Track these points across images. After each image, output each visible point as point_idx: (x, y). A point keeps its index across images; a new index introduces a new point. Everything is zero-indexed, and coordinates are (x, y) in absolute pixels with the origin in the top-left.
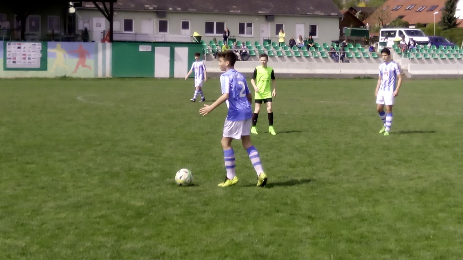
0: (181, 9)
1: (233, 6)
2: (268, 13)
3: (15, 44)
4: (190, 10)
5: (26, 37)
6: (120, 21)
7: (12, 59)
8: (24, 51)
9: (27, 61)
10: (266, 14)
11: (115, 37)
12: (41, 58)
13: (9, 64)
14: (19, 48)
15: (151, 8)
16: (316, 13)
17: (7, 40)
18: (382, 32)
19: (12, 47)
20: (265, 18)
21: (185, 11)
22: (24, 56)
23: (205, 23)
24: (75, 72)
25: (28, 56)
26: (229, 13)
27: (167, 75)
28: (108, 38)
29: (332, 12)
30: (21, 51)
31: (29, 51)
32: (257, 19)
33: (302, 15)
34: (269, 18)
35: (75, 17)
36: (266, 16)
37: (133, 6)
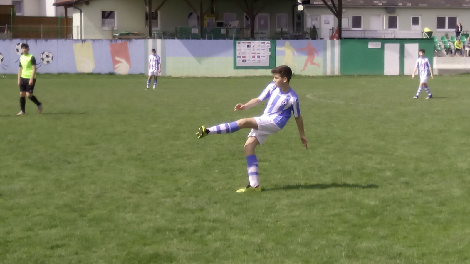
3: (245, 43)
4: (421, 5)
5: (255, 35)
6: (349, 18)
7: (242, 57)
8: (253, 50)
9: (256, 59)
11: (344, 35)
12: (270, 56)
13: (240, 63)
14: (248, 46)
15: (381, 4)
17: (237, 38)
19: (242, 46)
21: (415, 7)
22: (253, 55)
23: (436, 18)
24: (304, 69)
25: (258, 55)
26: (462, 7)
27: (397, 72)
28: (337, 35)
30: (250, 50)
31: (258, 50)
35: (303, 14)
37: (362, 2)
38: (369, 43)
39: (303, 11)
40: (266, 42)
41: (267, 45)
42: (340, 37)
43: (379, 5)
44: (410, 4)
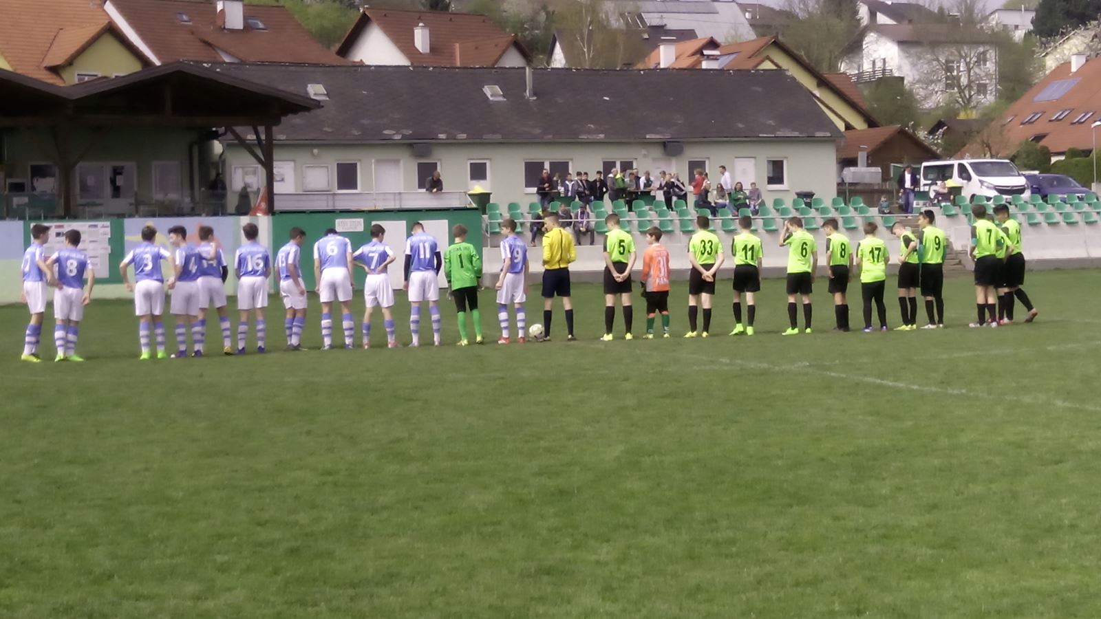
0: (467, 136)
1: (589, 125)
2: (668, 136)
4: (488, 137)
5: (75, 210)
6: (327, 167)
10: (664, 140)
11: (279, 205)
12: (110, 255)
14: (58, 234)
15: (398, 137)
16: (779, 134)
18: (925, 167)
20: (663, 147)
21: (476, 141)
26: (577, 140)
28: (263, 205)
29: (819, 130)
32: (644, 152)
33: (748, 138)
34: (670, 148)
35: (224, 162)
36: (664, 145)
37: (356, 133)
38: (337, 221)
39: (222, 154)
40: (100, 224)
41: (102, 230)
42: (270, 211)
43: (396, 138)
44: (464, 136)
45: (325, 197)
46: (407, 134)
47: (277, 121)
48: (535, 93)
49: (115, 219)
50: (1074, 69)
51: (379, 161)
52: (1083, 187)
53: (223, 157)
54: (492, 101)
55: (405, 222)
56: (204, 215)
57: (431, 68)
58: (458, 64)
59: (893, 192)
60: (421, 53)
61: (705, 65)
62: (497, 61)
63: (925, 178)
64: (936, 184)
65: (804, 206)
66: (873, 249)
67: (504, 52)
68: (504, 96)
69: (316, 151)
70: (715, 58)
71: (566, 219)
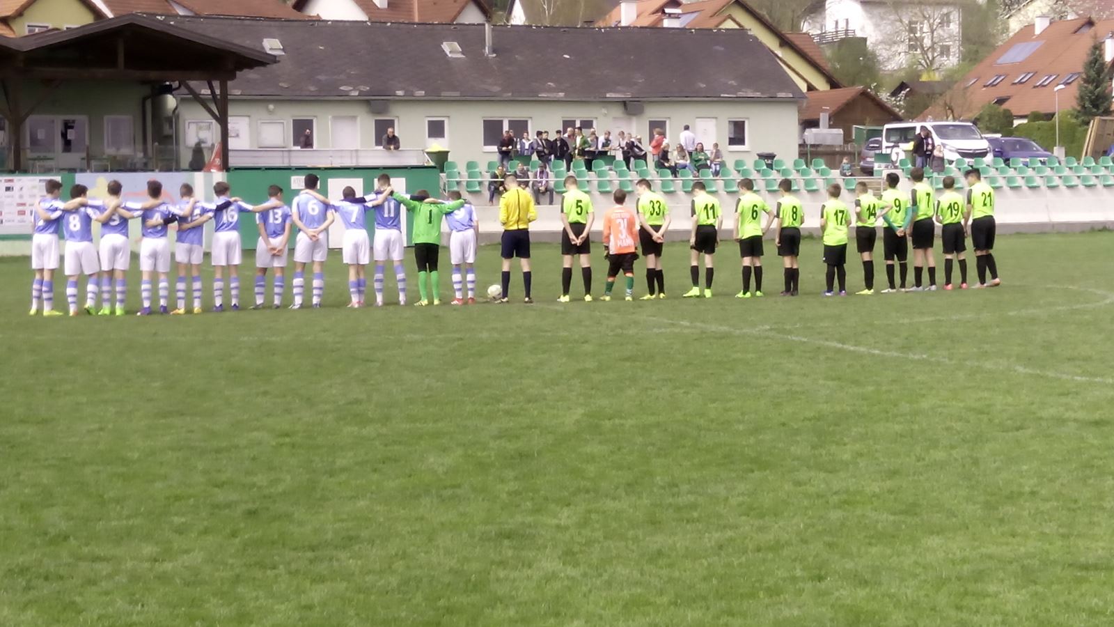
0: (425, 93)
1: (549, 83)
2: (629, 95)
3: (1, 181)
4: (446, 94)
5: (25, 164)
6: (283, 123)
8: (21, 197)
10: (624, 100)
11: (233, 161)
14: (8, 189)
15: (355, 93)
16: (740, 94)
18: (887, 129)
20: (623, 106)
21: (434, 98)
22: (21, 208)
26: (537, 99)
28: (218, 161)
29: (781, 91)
30: (13, 197)
31: (32, 196)
32: (604, 111)
33: (710, 98)
34: (631, 107)
35: (178, 117)
36: (624, 104)
37: (312, 89)
38: (293, 178)
39: (176, 108)
42: (225, 167)
43: (353, 94)
44: (423, 93)
45: (281, 153)
46: (365, 90)
47: (233, 77)
48: (494, 51)
49: (66, 173)
50: (1038, 31)
51: (335, 118)
52: (1045, 150)
53: (177, 112)
54: (452, 57)
55: (362, 179)
56: (157, 170)
57: (389, 24)
58: (417, 20)
59: (855, 154)
60: (378, 9)
61: (667, 23)
62: (455, 18)
63: (888, 140)
64: (898, 146)
65: (765, 167)
66: (837, 211)
67: (463, 8)
68: (463, 53)
69: (271, 107)
70: (677, 17)
71: (524, 178)
